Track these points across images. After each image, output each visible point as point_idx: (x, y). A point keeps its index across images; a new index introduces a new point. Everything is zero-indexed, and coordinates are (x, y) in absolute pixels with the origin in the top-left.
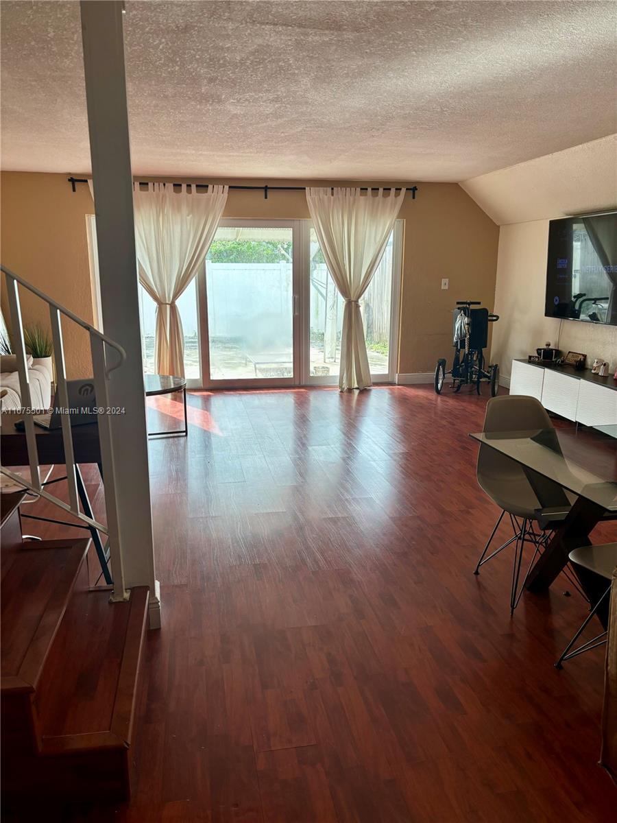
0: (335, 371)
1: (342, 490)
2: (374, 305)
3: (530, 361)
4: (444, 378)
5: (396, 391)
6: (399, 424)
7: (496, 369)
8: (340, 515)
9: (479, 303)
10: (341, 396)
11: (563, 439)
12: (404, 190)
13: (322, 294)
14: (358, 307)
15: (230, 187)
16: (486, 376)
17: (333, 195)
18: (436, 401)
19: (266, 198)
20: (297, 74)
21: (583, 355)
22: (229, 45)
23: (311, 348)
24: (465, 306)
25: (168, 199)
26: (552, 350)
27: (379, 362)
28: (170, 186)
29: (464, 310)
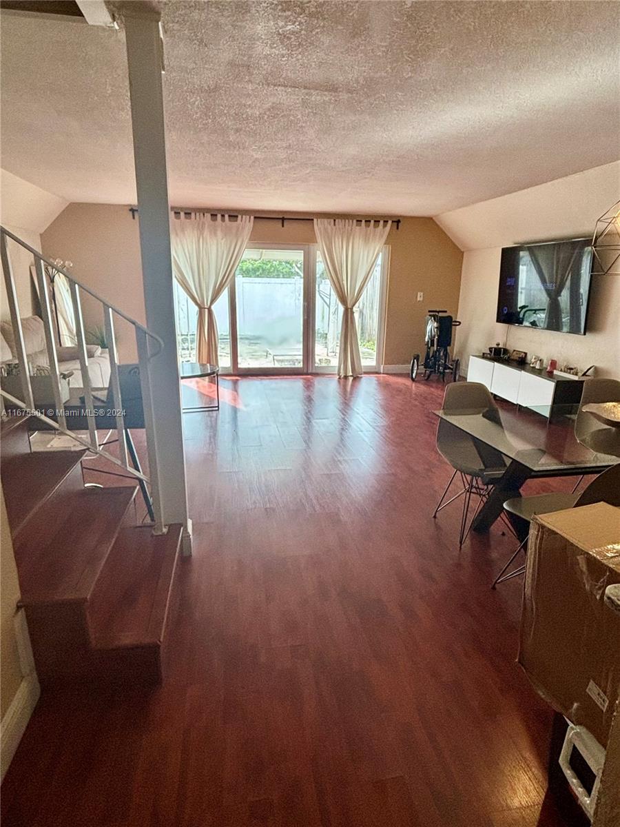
0: (335, 362)
1: (337, 454)
2: (367, 312)
3: (484, 356)
4: (418, 369)
5: (382, 379)
6: (383, 403)
7: (457, 363)
8: (333, 472)
9: (446, 312)
10: (339, 382)
11: (503, 415)
12: (390, 222)
13: (326, 303)
14: (352, 313)
15: (255, 218)
16: (449, 368)
17: (335, 225)
18: (412, 386)
19: (283, 226)
20: (304, 127)
21: (525, 353)
22: (250, 102)
23: (316, 345)
24: (435, 313)
25: (206, 226)
26: (501, 348)
27: (369, 356)
28: (208, 216)
29: (434, 316)
